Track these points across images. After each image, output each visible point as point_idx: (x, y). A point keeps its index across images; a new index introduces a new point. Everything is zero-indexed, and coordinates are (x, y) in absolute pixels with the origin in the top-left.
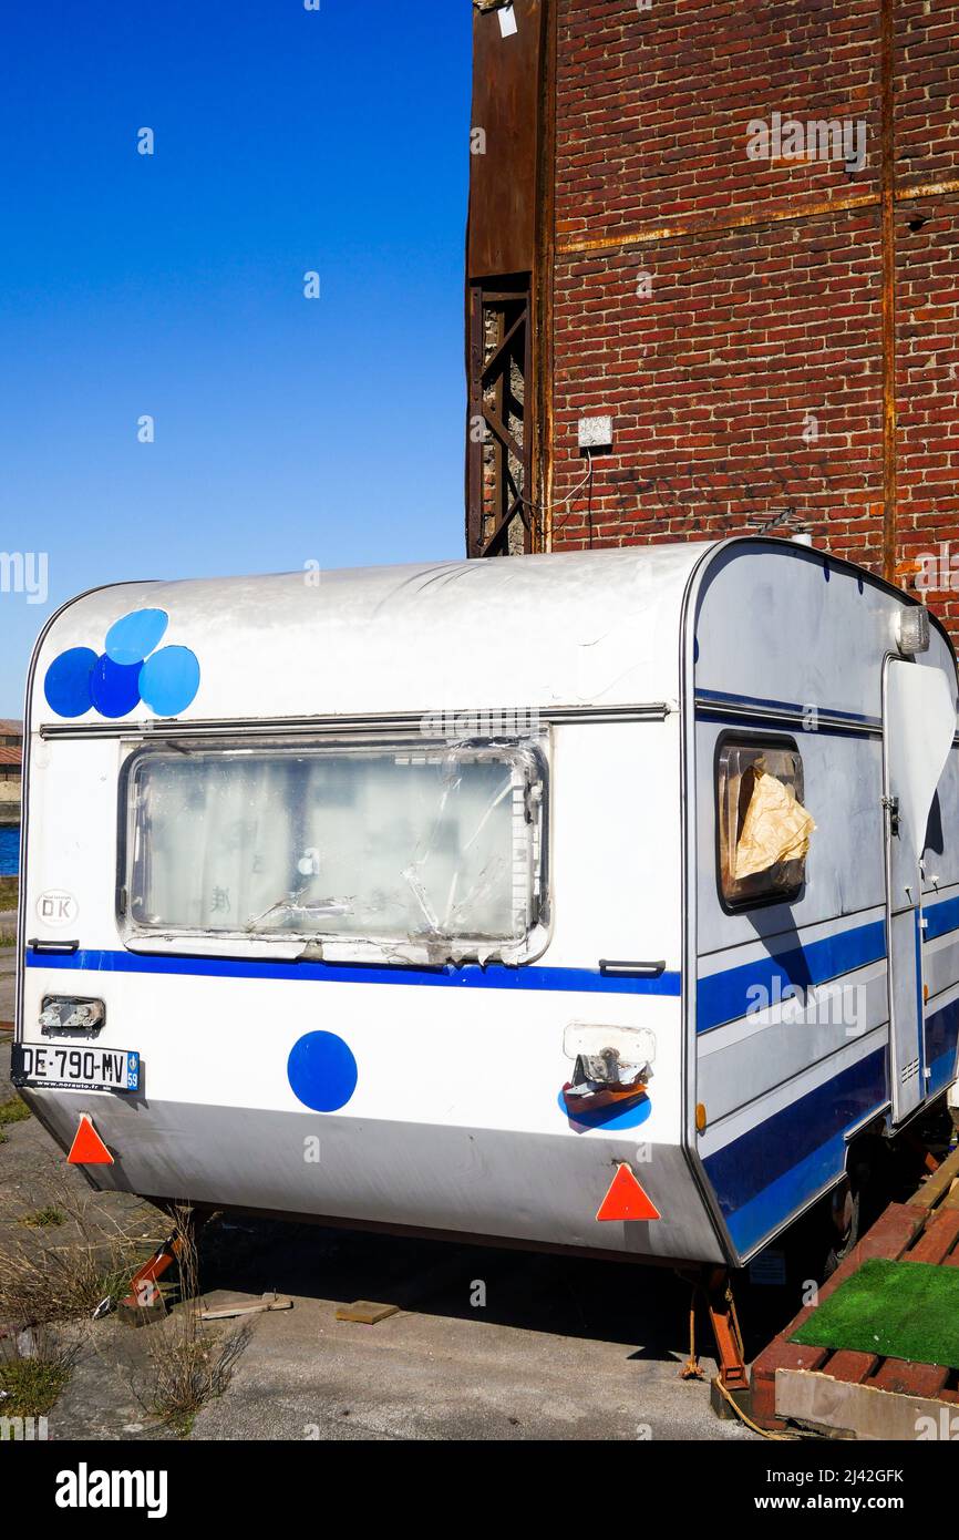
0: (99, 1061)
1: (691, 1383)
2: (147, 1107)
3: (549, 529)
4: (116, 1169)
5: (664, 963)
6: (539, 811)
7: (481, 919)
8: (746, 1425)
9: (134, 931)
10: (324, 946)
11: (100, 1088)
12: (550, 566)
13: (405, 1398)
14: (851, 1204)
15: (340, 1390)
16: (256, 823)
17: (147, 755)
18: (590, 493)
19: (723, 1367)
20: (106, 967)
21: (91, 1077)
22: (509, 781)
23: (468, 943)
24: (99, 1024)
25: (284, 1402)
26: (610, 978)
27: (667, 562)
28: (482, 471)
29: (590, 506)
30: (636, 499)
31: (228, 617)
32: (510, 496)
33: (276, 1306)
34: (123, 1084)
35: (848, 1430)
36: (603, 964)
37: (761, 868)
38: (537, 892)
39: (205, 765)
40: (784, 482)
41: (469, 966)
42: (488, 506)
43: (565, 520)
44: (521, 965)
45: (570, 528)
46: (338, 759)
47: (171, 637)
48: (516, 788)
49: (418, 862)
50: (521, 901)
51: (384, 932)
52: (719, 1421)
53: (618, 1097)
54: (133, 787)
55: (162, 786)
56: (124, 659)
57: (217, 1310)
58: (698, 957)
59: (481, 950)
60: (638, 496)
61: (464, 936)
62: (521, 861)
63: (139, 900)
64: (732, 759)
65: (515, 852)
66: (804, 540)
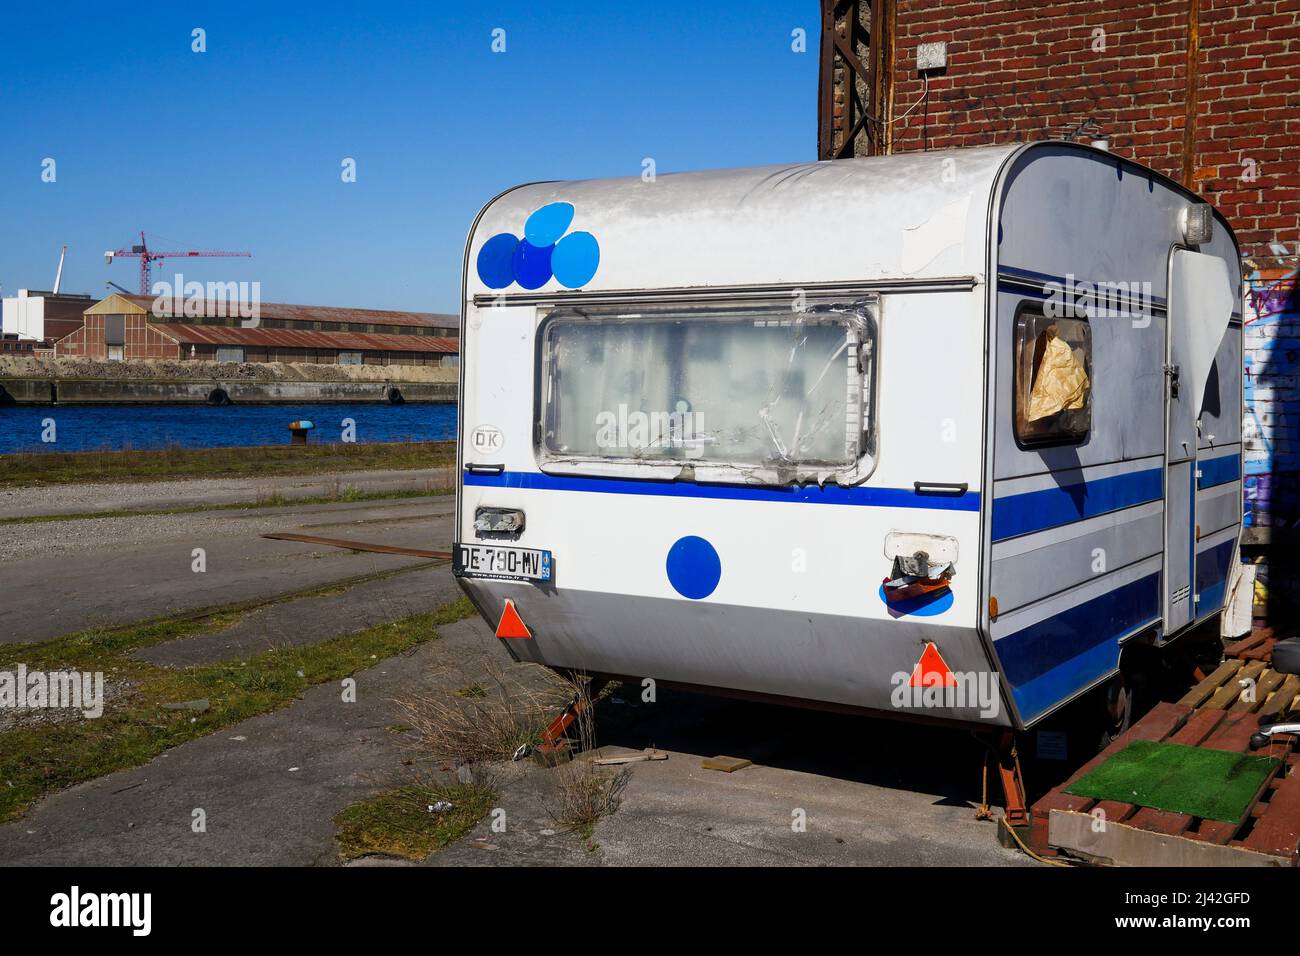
0: (520, 558)
1: (983, 823)
2: (557, 594)
3: (890, 141)
4: (532, 642)
5: (966, 485)
6: (869, 364)
7: (822, 449)
8: (1025, 852)
9: (547, 457)
10: (696, 470)
11: (521, 578)
12: (883, 166)
13: (755, 822)
14: (1124, 699)
15: (705, 814)
16: (643, 373)
17: (558, 319)
18: (926, 110)
19: (1008, 808)
20: (526, 485)
21: (514, 570)
22: (846, 340)
23: (810, 468)
24: (520, 530)
25: (662, 820)
26: (924, 497)
27: (979, 161)
28: (833, 92)
29: (925, 121)
30: (966, 114)
31: (622, 209)
32: (857, 112)
33: (655, 757)
34: (539, 576)
35: (1106, 858)
36: (918, 485)
37: (1050, 413)
38: (866, 428)
39: (603, 327)
40: (1097, 100)
41: (810, 486)
42: (838, 121)
43: (904, 134)
44: (851, 486)
45: (908, 140)
46: (709, 322)
47: (577, 225)
48: (851, 345)
49: (772, 404)
50: (852, 434)
51: (744, 459)
52: (1004, 850)
53: (926, 589)
54: (546, 345)
55: (569, 343)
56: (539, 243)
57: (609, 758)
58: (994, 481)
59: (820, 474)
60: (968, 112)
61: (807, 463)
62: (853, 403)
63: (551, 433)
64: (1029, 324)
65: (849, 396)
66: (1101, 145)
